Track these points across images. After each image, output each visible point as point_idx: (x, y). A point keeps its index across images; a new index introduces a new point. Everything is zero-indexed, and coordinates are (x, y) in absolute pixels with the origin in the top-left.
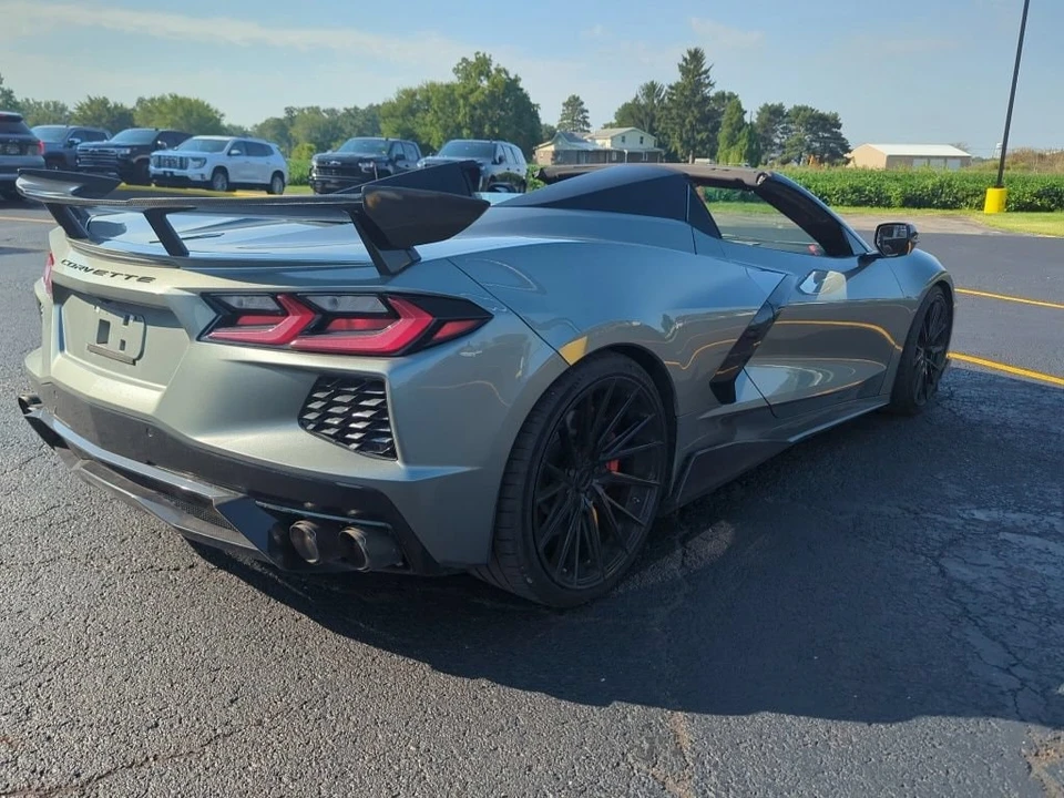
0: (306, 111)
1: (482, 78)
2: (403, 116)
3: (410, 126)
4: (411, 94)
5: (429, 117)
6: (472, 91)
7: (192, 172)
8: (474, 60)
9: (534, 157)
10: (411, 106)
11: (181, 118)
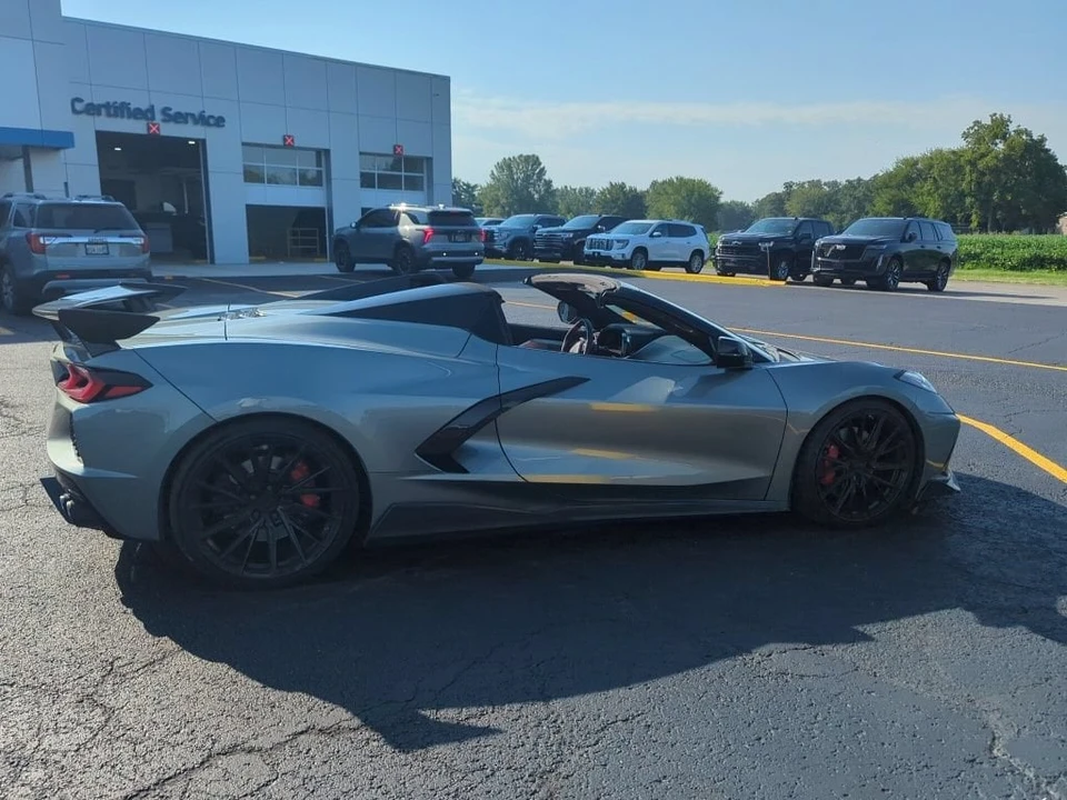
0: (806, 186)
1: (998, 141)
2: (899, 187)
3: (906, 197)
4: (912, 163)
5: (928, 186)
6: (983, 156)
7: (615, 253)
8: (990, 123)
9: (1058, 226)
10: (910, 175)
11: (683, 198)
